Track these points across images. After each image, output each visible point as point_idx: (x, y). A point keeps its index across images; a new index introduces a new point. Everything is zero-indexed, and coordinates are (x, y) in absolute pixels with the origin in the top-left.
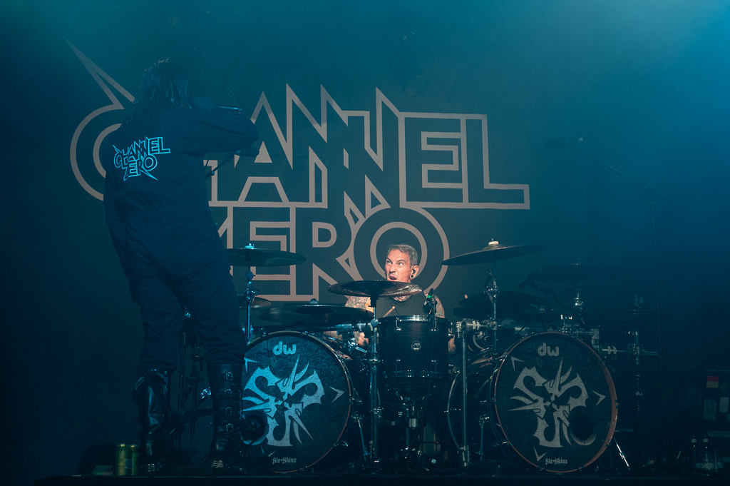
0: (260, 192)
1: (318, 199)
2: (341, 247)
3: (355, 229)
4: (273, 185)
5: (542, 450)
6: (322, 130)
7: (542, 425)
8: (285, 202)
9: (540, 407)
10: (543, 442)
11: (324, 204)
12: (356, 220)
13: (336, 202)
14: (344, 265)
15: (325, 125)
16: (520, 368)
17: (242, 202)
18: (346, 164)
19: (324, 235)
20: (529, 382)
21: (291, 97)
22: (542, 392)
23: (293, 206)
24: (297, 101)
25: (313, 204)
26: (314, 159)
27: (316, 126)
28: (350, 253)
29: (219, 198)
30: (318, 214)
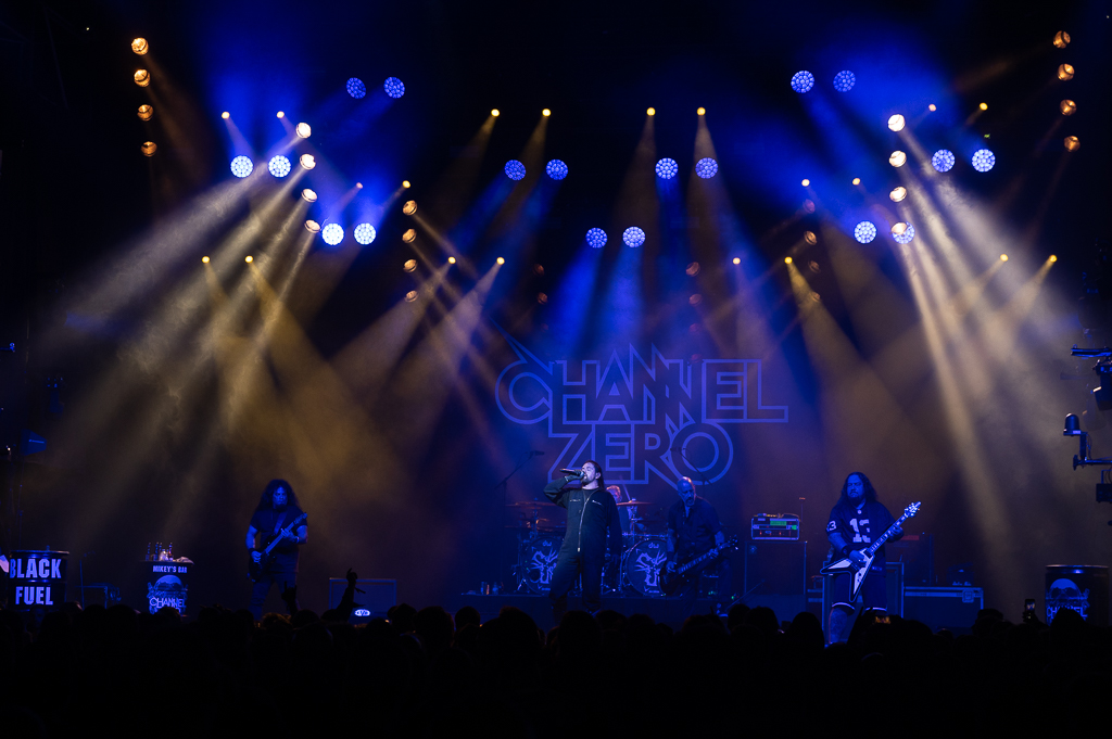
0: (612, 415)
2: (662, 450)
3: (672, 437)
4: (621, 410)
5: (648, 587)
6: (652, 373)
7: (649, 577)
8: (628, 421)
9: (649, 569)
10: (648, 584)
12: (673, 431)
13: (660, 420)
14: (665, 461)
15: (654, 370)
16: (640, 553)
17: (600, 421)
18: (667, 395)
19: (653, 442)
20: (644, 559)
21: (633, 352)
22: (650, 564)
23: (633, 423)
24: (636, 354)
25: (645, 421)
26: (646, 392)
27: (649, 371)
28: (669, 453)
29: (587, 419)
30: (649, 428)
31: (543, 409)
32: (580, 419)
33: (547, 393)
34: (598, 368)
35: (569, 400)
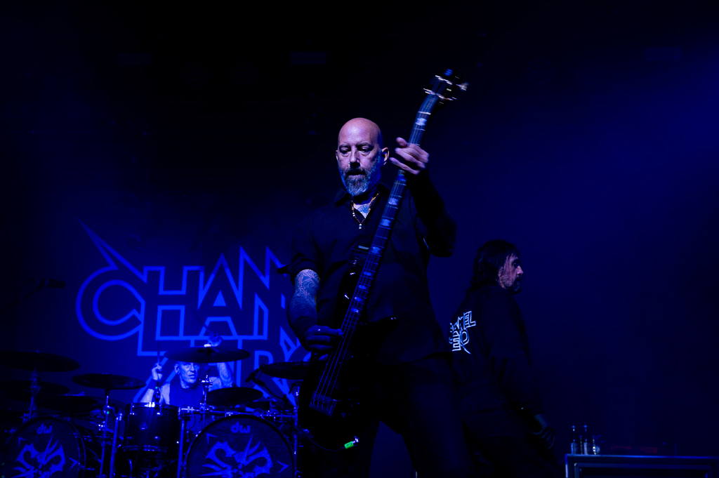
0: (216, 328)
1: (260, 333)
3: (288, 355)
4: (226, 323)
6: (266, 281)
8: (234, 336)
9: (229, 472)
11: (265, 337)
12: (289, 348)
13: (274, 335)
15: (268, 277)
16: (213, 442)
17: (201, 337)
18: (283, 305)
19: (264, 360)
20: (221, 453)
21: (244, 257)
22: (233, 462)
23: (241, 339)
24: (248, 259)
25: (255, 336)
26: (258, 302)
27: (262, 278)
29: (185, 334)
30: (260, 345)
31: (134, 322)
32: (177, 334)
33: (139, 304)
34: (202, 275)
35: (163, 311)
